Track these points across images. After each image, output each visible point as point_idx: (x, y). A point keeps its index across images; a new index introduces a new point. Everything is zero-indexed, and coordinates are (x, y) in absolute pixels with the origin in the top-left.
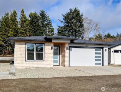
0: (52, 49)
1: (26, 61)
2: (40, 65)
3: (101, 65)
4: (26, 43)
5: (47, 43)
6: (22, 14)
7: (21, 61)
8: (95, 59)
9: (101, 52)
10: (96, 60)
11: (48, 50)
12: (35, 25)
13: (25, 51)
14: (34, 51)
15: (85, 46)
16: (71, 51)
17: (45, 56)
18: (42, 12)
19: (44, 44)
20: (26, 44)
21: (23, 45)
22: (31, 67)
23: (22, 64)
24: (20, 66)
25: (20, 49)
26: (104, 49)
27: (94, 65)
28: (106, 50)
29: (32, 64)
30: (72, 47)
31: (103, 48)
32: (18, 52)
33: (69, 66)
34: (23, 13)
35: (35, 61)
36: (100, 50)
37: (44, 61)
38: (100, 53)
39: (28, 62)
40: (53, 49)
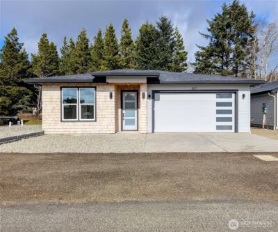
0: (111, 97)
1: (62, 121)
2: (88, 130)
3: (233, 130)
4: (61, 87)
5: (101, 87)
6: (124, 31)
7: (54, 122)
8: (217, 118)
9: (232, 100)
10: (218, 120)
11: (104, 100)
12: (145, 49)
13: (59, 103)
14: (76, 102)
15: (191, 89)
16: (159, 100)
17: (97, 111)
18: (163, 22)
19: (95, 87)
20: (61, 90)
21: (56, 92)
22: (72, 133)
23: (55, 127)
24: (52, 130)
25: (51, 99)
26: (240, 93)
27: (214, 130)
28: (244, 96)
29: (73, 127)
30: (158, 92)
31: (238, 90)
32: (48, 106)
33: (153, 132)
34: (127, 27)
35: (79, 121)
36: (231, 97)
37: (96, 121)
38: (229, 104)
39: (66, 124)
40: (114, 97)
